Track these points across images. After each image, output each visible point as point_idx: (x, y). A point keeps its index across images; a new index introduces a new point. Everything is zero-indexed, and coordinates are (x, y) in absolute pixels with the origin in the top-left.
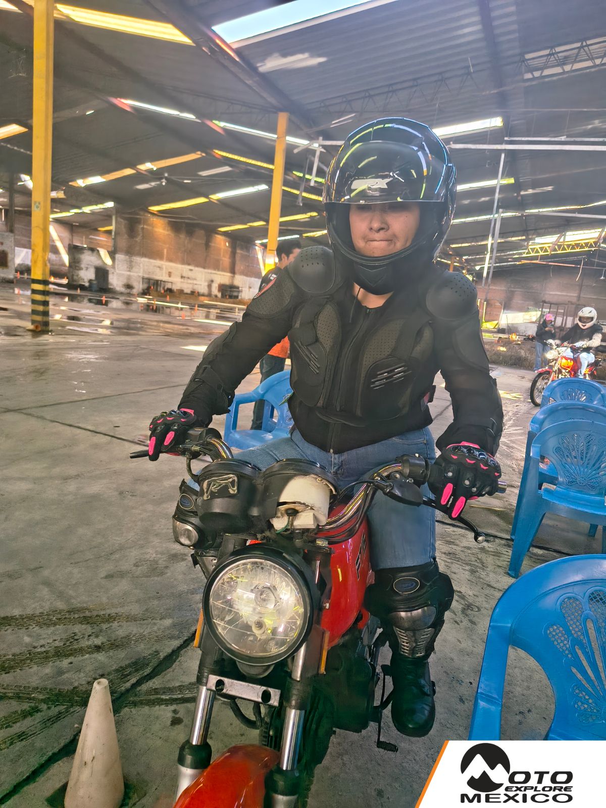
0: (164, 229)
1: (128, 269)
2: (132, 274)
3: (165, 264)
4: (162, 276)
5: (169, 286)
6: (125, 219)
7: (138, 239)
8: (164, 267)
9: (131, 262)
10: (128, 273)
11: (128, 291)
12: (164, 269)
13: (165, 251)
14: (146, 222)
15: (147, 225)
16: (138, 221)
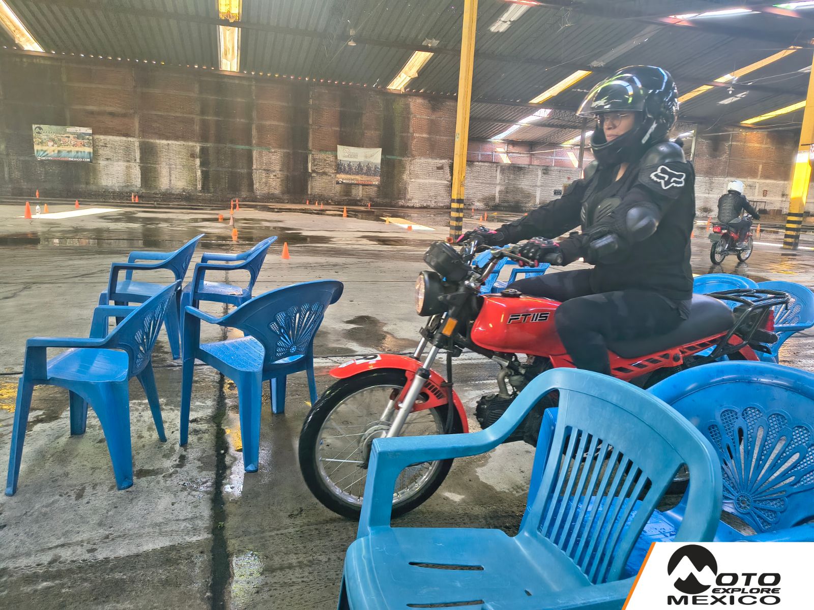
0: (762, 143)
1: (707, 192)
2: (711, 196)
3: (759, 182)
4: (753, 195)
5: (762, 206)
6: (705, 138)
7: (724, 158)
8: (757, 185)
9: (711, 183)
10: (707, 195)
11: (705, 214)
12: (757, 187)
13: (761, 167)
14: (735, 138)
15: (738, 141)
16: (726, 138)
